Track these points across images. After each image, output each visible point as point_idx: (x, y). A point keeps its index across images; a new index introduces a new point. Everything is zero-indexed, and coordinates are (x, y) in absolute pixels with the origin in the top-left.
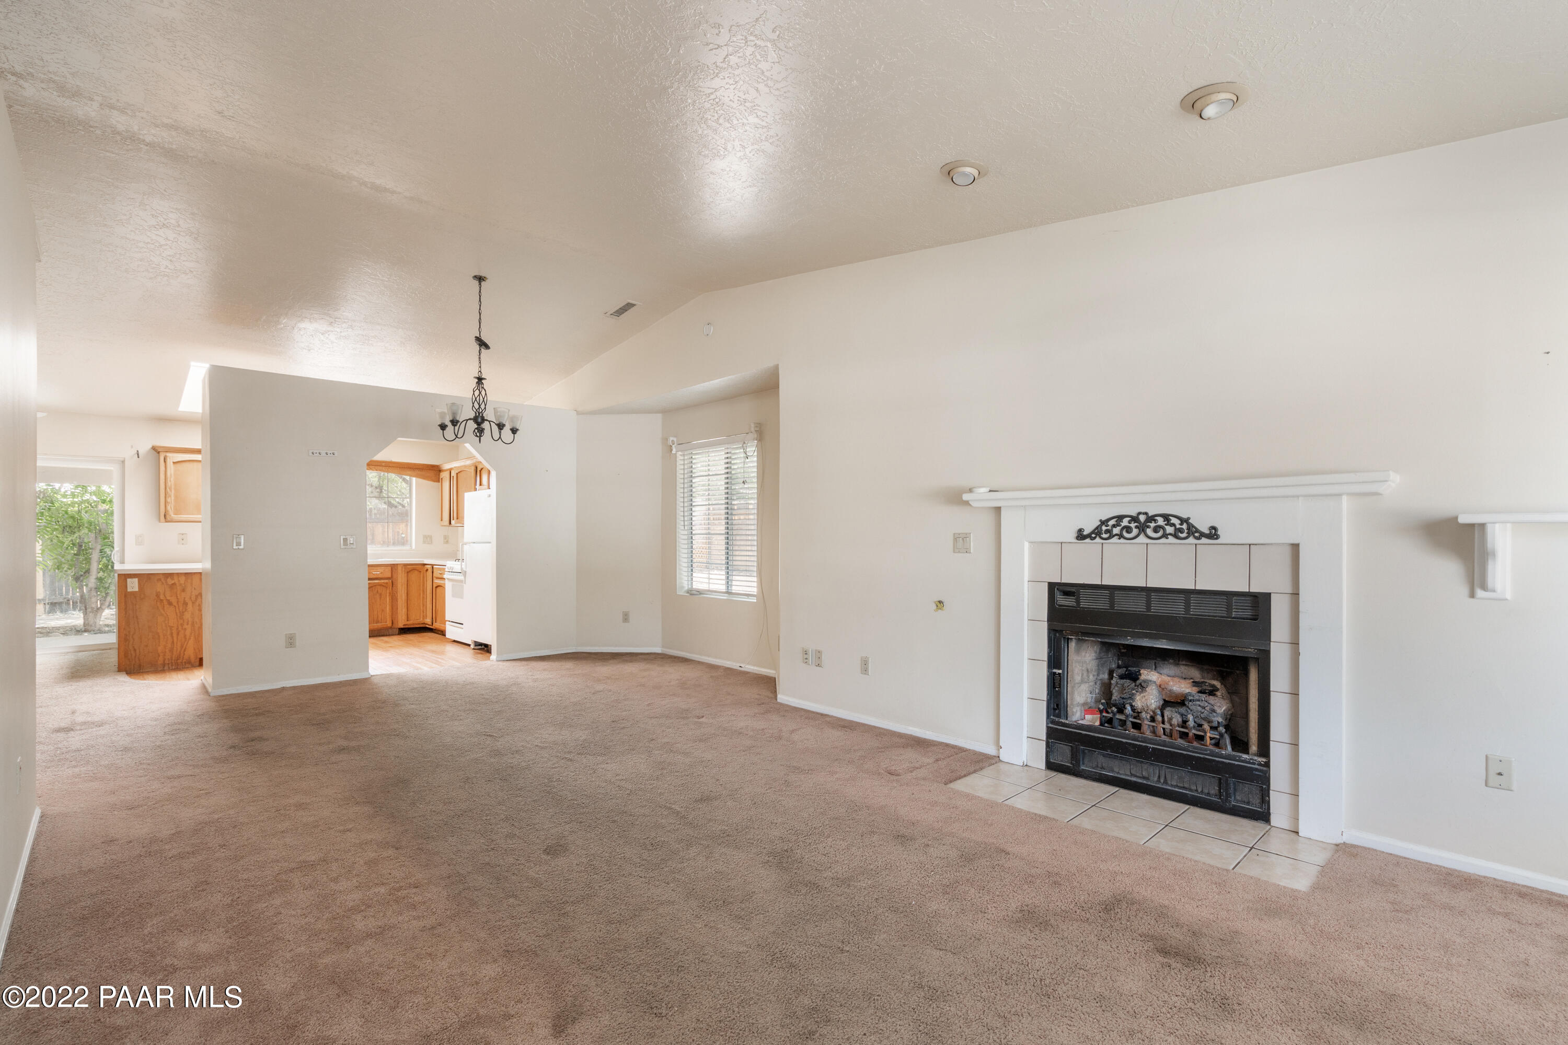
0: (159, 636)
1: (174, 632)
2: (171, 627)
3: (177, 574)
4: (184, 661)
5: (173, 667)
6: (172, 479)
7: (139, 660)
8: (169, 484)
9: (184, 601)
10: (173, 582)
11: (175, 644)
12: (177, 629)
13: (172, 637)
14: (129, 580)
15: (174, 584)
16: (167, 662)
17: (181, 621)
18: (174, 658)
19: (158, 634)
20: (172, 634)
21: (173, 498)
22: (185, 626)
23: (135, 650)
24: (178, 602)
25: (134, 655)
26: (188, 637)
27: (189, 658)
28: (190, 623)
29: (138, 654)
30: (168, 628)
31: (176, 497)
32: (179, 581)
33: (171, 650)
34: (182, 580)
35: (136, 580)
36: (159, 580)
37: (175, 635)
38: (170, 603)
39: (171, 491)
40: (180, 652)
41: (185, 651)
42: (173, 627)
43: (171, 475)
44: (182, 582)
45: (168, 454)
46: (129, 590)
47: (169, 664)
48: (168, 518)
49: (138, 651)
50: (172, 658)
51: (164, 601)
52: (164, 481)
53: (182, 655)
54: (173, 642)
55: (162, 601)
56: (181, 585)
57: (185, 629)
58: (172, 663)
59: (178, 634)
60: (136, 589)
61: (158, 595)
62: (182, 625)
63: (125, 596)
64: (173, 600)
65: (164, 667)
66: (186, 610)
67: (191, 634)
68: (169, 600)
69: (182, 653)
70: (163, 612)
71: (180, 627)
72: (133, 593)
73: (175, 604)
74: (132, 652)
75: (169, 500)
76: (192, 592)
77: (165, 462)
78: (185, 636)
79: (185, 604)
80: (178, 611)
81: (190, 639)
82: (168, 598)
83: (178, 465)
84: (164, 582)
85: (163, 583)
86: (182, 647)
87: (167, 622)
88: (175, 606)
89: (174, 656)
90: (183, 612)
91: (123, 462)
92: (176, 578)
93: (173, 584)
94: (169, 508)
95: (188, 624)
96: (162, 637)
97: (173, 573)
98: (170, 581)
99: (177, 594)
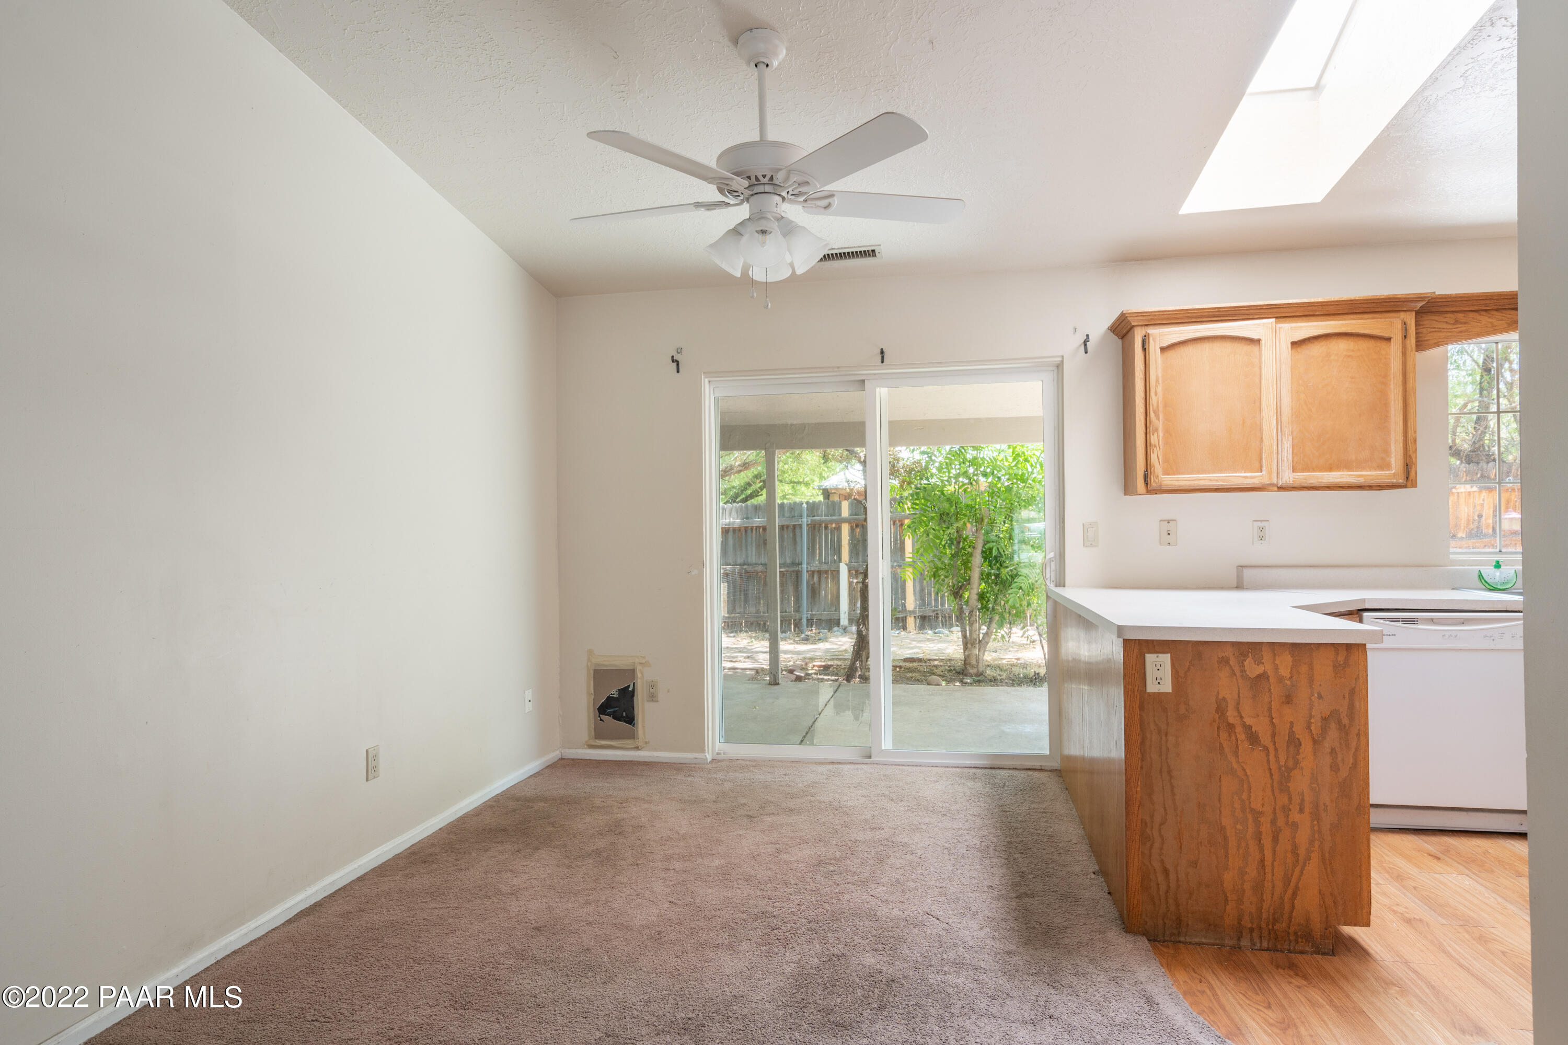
0: (1226, 838)
1: (1266, 828)
2: (1257, 814)
3: (1272, 645)
4: (1292, 930)
5: (1265, 944)
6: (1160, 389)
7: (1177, 905)
8: (1154, 400)
9: (1292, 734)
10: (1259, 670)
11: (1268, 869)
12: (1274, 822)
13: (1261, 849)
14: (1150, 658)
15: (1263, 677)
16: (1247, 923)
17: (1283, 799)
18: (1264, 916)
19: (1222, 829)
20: (1258, 837)
21: (1161, 434)
22: (1295, 816)
23: (1166, 872)
24: (1273, 736)
25: (1163, 888)
26: (1302, 852)
27: (1308, 920)
28: (1307, 810)
29: (1173, 885)
30: (1250, 817)
31: (1167, 431)
32: (1276, 668)
33: (1258, 887)
34: (1285, 663)
35: (1165, 659)
36: (1224, 661)
37: (1267, 842)
38: (1253, 738)
39: (1158, 419)
40: (1282, 898)
41: (1295, 894)
42: (1261, 813)
43: (1157, 377)
44: (1285, 672)
45: (1152, 331)
46: (1152, 688)
47: (1252, 930)
48: (1154, 484)
49: (1172, 877)
50: (1260, 909)
51: (1239, 729)
52: (1143, 395)
53: (1287, 907)
54: (1262, 861)
55: (1231, 727)
56: (1280, 679)
57: (1295, 826)
58: (1260, 928)
59: (1275, 839)
60: (1167, 687)
61: (1221, 710)
62: (1286, 810)
63: (1142, 707)
64: (1261, 728)
65: (1239, 939)
66: (1297, 762)
67: (1312, 842)
68: (1250, 727)
69: (1286, 900)
70: (1235, 766)
71: (1281, 822)
72: (1158, 696)
73: (1266, 739)
74: (1161, 878)
75: (1153, 439)
76: (1311, 708)
77: (1144, 349)
78: (1295, 849)
79: (1294, 743)
80: (1273, 766)
81: (1308, 858)
82: (1248, 721)
83: (1170, 354)
84: (1237, 669)
85: (1233, 674)
86: (1287, 881)
87: (1244, 796)
88: (1266, 749)
89: (1265, 906)
90: (1289, 770)
91: (1059, 367)
92: (1267, 655)
93: (1259, 676)
94: (1153, 458)
95: (1301, 811)
96: (1232, 843)
97: (1262, 643)
98: (1253, 669)
99: (1270, 709)
